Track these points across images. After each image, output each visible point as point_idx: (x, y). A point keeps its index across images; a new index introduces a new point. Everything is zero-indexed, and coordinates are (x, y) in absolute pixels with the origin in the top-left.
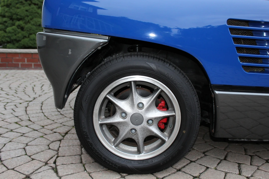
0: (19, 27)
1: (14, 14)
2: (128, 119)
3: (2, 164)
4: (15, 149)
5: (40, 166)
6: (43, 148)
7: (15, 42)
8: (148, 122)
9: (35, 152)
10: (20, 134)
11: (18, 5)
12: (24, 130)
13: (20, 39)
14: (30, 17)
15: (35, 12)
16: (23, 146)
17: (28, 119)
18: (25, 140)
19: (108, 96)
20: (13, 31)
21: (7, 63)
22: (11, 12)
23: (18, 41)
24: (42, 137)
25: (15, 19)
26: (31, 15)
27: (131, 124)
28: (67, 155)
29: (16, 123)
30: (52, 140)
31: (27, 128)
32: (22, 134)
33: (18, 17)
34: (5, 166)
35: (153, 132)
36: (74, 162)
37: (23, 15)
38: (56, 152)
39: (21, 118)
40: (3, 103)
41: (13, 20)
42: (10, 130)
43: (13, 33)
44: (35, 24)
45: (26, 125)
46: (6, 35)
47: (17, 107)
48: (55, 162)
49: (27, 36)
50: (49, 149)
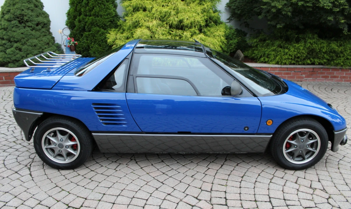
0: (17, 49)
1: (12, 37)
2: (57, 146)
3: (5, 167)
4: (12, 159)
5: (23, 167)
6: (26, 158)
7: (15, 62)
8: (66, 147)
9: (22, 160)
10: (15, 150)
11: (14, 29)
12: (18, 147)
13: (19, 59)
14: (26, 39)
15: (30, 34)
16: (16, 157)
17: (22, 138)
18: (17, 153)
19: (47, 136)
20: (12, 53)
21: (10, 81)
22: (8, 35)
23: (18, 61)
24: (27, 151)
25: (13, 42)
26: (27, 37)
27: (59, 148)
28: (37, 161)
29: (14, 142)
30: (32, 153)
31: (20, 145)
32: (16, 150)
33: (15, 39)
34: (6, 168)
35: (69, 151)
36: (39, 165)
37: (19, 38)
38: (32, 160)
39: (17, 138)
40: (7, 125)
41: (11, 42)
42: (10, 147)
43: (12, 54)
44: (31, 45)
45: (19, 143)
46: (6, 56)
47: (16, 129)
48: (30, 165)
49: (25, 56)
50: (30, 158)
